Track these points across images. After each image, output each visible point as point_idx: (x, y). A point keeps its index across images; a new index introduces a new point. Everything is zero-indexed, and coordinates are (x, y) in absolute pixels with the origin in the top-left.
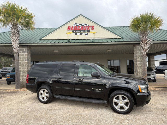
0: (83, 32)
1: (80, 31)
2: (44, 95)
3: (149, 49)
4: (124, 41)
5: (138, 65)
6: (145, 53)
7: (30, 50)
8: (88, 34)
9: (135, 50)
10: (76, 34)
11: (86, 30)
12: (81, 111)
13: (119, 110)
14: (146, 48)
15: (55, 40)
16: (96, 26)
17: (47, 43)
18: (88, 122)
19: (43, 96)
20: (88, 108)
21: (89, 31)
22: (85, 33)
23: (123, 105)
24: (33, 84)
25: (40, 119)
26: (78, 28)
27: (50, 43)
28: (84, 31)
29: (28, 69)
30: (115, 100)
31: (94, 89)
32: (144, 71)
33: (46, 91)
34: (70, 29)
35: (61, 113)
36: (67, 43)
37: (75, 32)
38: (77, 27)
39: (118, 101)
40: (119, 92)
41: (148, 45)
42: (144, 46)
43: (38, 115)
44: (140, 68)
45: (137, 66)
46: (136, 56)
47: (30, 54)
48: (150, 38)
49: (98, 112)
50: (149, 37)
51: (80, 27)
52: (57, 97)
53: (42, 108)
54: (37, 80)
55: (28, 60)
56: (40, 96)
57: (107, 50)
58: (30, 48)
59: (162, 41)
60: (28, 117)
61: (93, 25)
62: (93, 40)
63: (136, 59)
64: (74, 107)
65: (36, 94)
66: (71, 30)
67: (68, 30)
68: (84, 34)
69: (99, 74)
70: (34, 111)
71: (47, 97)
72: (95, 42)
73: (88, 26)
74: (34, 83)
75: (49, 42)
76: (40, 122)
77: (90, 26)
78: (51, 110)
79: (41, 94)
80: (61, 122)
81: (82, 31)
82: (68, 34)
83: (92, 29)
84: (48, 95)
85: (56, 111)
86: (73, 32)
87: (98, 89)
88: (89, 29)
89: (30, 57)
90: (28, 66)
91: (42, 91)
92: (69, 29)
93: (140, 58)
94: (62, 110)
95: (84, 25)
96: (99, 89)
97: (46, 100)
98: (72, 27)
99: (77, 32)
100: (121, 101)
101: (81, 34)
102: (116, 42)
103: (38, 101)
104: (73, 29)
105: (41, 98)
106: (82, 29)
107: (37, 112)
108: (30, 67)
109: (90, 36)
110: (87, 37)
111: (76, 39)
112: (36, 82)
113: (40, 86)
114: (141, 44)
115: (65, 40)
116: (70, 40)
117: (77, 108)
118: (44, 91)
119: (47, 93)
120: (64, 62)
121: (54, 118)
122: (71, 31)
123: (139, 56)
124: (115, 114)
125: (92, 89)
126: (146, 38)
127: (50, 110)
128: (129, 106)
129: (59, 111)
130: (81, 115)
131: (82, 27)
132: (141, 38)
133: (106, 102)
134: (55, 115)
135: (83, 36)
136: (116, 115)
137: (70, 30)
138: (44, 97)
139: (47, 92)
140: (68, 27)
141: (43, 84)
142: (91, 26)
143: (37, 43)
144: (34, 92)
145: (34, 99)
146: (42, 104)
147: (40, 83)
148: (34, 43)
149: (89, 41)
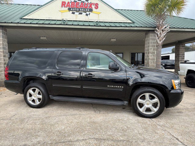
0: (83, 11)
1: (79, 9)
2: (35, 97)
3: (165, 38)
4: (136, 27)
5: (150, 57)
6: (160, 43)
7: (6, 34)
8: (89, 14)
9: (147, 39)
10: (73, 13)
11: (87, 9)
12: (92, 116)
13: (145, 113)
14: (162, 36)
15: (44, 21)
16: (100, 4)
17: (33, 24)
18: (109, 133)
19: (33, 98)
20: (100, 111)
21: (91, 10)
22: (86, 13)
23: (150, 106)
24: (17, 82)
25: (35, 133)
26: (77, 5)
27: (37, 24)
28: (85, 10)
29: (4, 60)
30: (139, 100)
31: (110, 86)
32: (158, 64)
33: (37, 90)
34: (66, 5)
35: (65, 121)
36: (61, 24)
37: (72, 10)
38: (74, 4)
39: (144, 101)
40: (147, 89)
41: (164, 32)
42: (160, 34)
43: (29, 127)
44: (152, 61)
45: (149, 59)
46: (149, 47)
47: (6, 40)
48: (168, 23)
49: (116, 116)
50: (166, 23)
51: (79, 3)
52: (55, 98)
53: (33, 115)
54: (21, 75)
55: (4, 48)
56: (29, 98)
57: (111, 39)
58: (6, 31)
59: (179, 28)
60: (14, 130)
61: (97, 3)
62: (97, 23)
63: (148, 50)
64: (81, 111)
65: (23, 95)
66: (67, 7)
67: (62, 6)
68: (84, 14)
69: (118, 66)
70: (22, 121)
71: (39, 99)
72: (100, 26)
73: (90, 2)
74: (18, 80)
75: (35, 22)
76: (36, 138)
77: (92, 4)
78: (49, 117)
79: (31, 95)
80: (69, 136)
81: (82, 9)
82: (62, 12)
83: (96, 8)
84: (41, 97)
85: (56, 118)
86: (69, 10)
87: (116, 87)
88: (92, 8)
89: (7, 44)
90: (4, 56)
91: (31, 91)
92: (64, 5)
93: (152, 49)
94: (64, 117)
95: (85, 2)
96: (118, 87)
97: (38, 103)
98: (69, 3)
99: (75, 10)
100: (148, 101)
101: (81, 14)
102: (126, 26)
103: (26, 105)
104: (69, 6)
105: (30, 100)
106: (83, 6)
107: (27, 122)
108: (7, 59)
109: (93, 17)
110: (89, 19)
111: (74, 21)
112: (20, 78)
113: (27, 84)
114: (157, 31)
115: (58, 20)
116: (65, 20)
117: (86, 112)
118: (34, 90)
119: (39, 94)
120: (64, 49)
121: (56, 129)
122: (67, 9)
123: (152, 47)
124: (140, 119)
125: (108, 86)
126: (163, 23)
127: (46, 117)
128: (158, 108)
129: (61, 118)
130: (94, 123)
131: (82, 4)
132: (157, 23)
133: (126, 103)
134: (56, 125)
135: (83, 17)
136: (142, 120)
137: (65, 7)
138: (35, 99)
139: (39, 92)
140: (63, 2)
141: (31, 82)
142: (94, 4)
143: (16, 23)
144: (18, 92)
145: (19, 102)
146: (32, 109)
147: (27, 79)
148: (12, 23)
149: (91, 24)
